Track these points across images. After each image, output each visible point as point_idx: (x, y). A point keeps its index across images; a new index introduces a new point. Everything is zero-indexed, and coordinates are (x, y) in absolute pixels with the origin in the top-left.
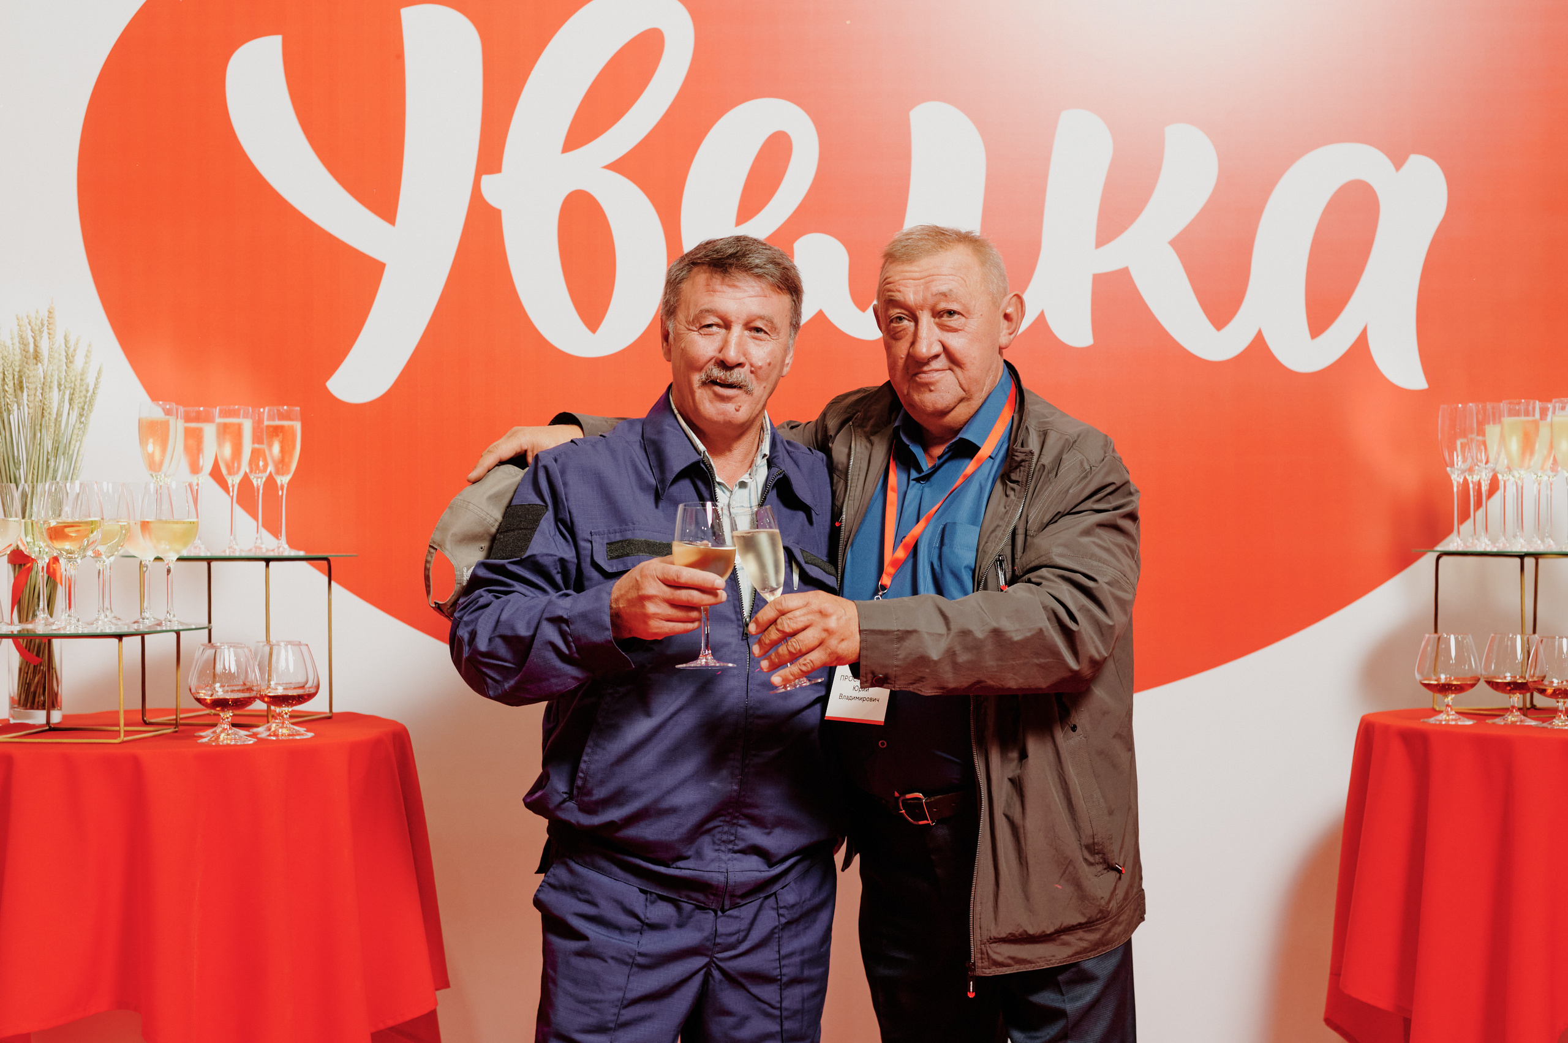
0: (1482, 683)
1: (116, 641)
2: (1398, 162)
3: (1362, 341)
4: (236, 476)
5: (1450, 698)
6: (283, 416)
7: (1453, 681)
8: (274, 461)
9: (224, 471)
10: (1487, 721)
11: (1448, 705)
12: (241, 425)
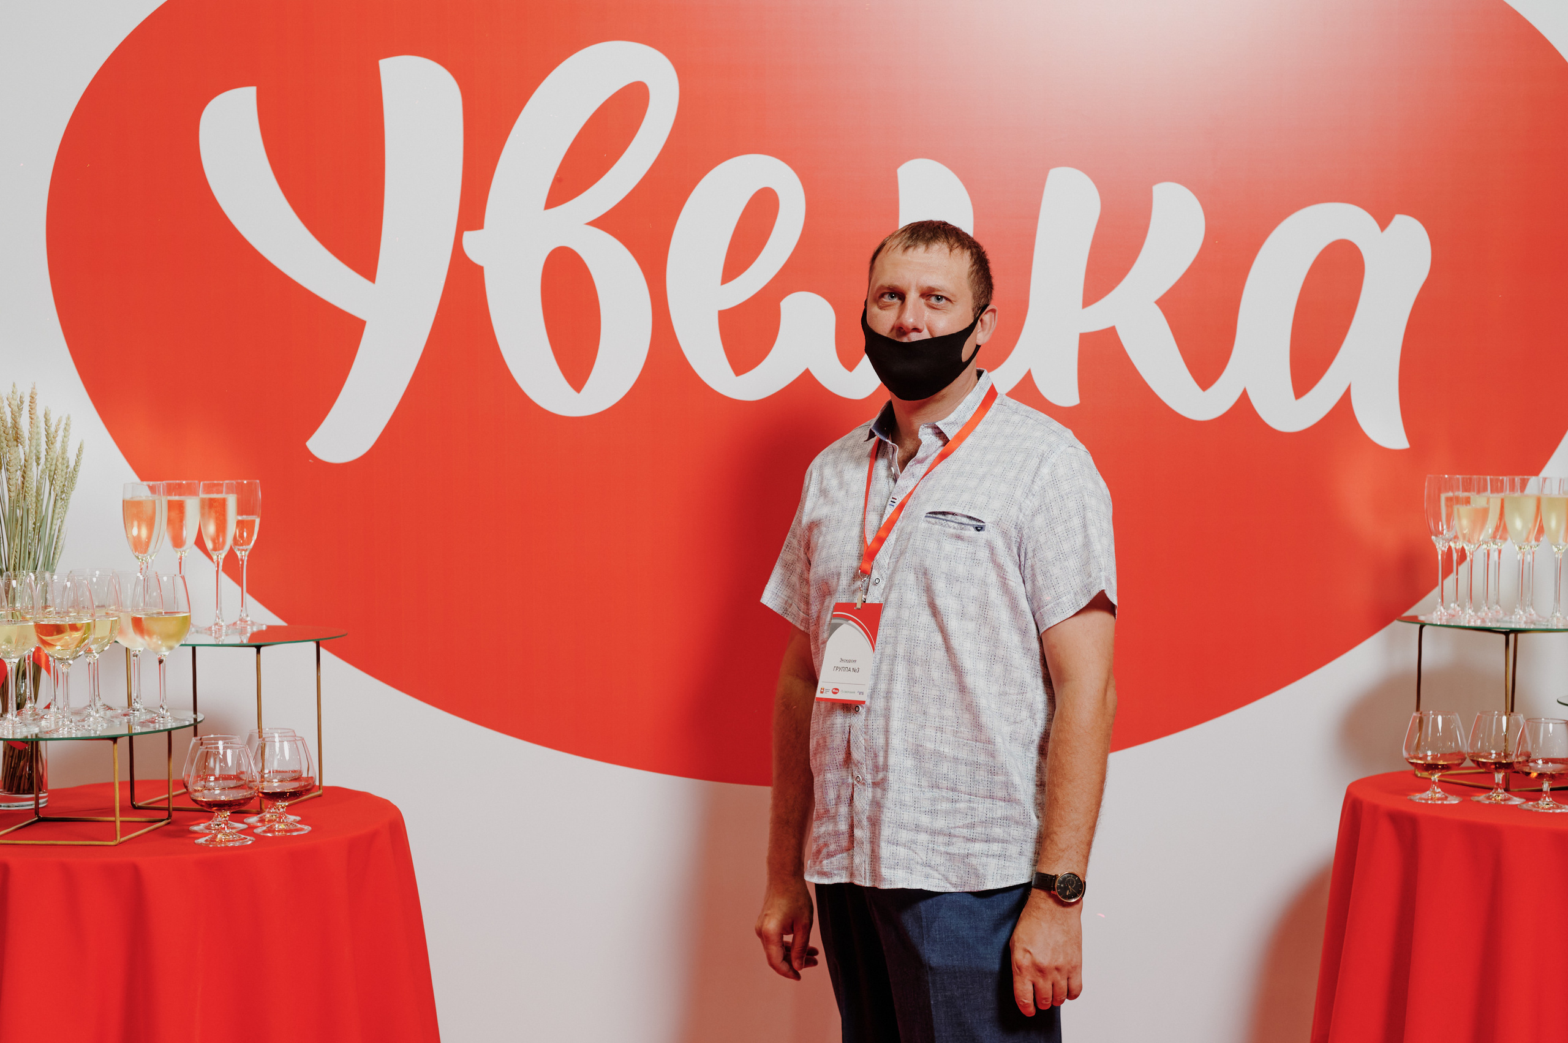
0: (1468, 762)
1: (111, 742)
2: (1384, 223)
3: (1346, 400)
4: (221, 550)
5: (1436, 776)
7: (1439, 759)
9: (209, 545)
10: (1472, 798)
11: (1434, 783)
12: (224, 501)
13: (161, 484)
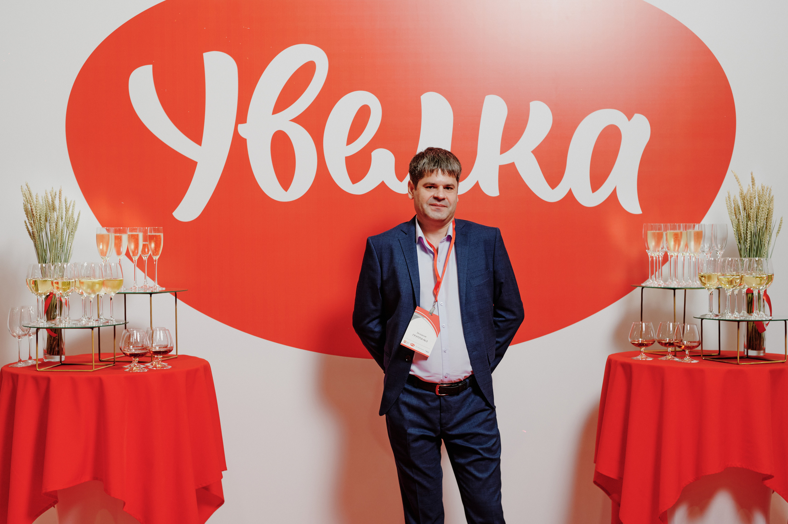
0: (656, 343)
1: (91, 330)
2: (630, 117)
3: (614, 193)
4: (136, 256)
5: (643, 349)
6: (155, 231)
7: (644, 342)
8: (152, 250)
9: (131, 254)
10: (658, 358)
11: (642, 352)
12: (138, 235)
13: (112, 229)
